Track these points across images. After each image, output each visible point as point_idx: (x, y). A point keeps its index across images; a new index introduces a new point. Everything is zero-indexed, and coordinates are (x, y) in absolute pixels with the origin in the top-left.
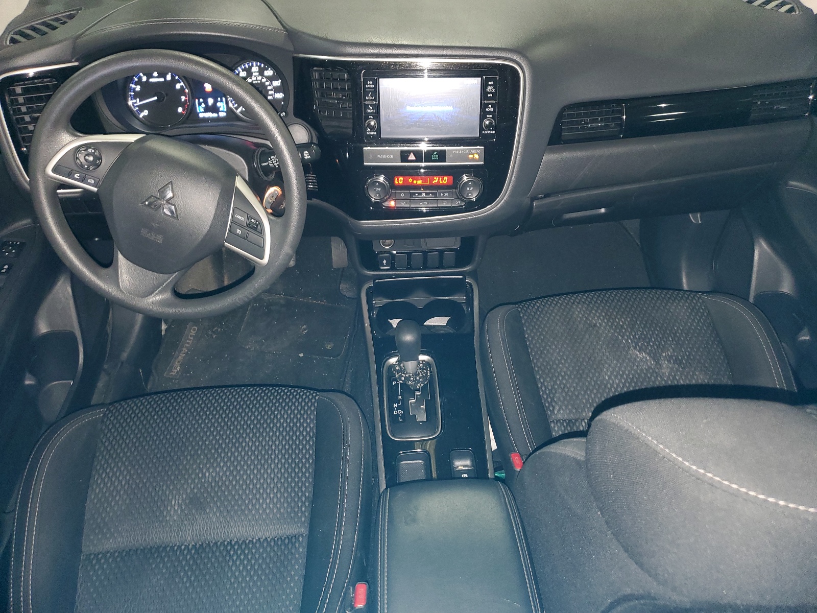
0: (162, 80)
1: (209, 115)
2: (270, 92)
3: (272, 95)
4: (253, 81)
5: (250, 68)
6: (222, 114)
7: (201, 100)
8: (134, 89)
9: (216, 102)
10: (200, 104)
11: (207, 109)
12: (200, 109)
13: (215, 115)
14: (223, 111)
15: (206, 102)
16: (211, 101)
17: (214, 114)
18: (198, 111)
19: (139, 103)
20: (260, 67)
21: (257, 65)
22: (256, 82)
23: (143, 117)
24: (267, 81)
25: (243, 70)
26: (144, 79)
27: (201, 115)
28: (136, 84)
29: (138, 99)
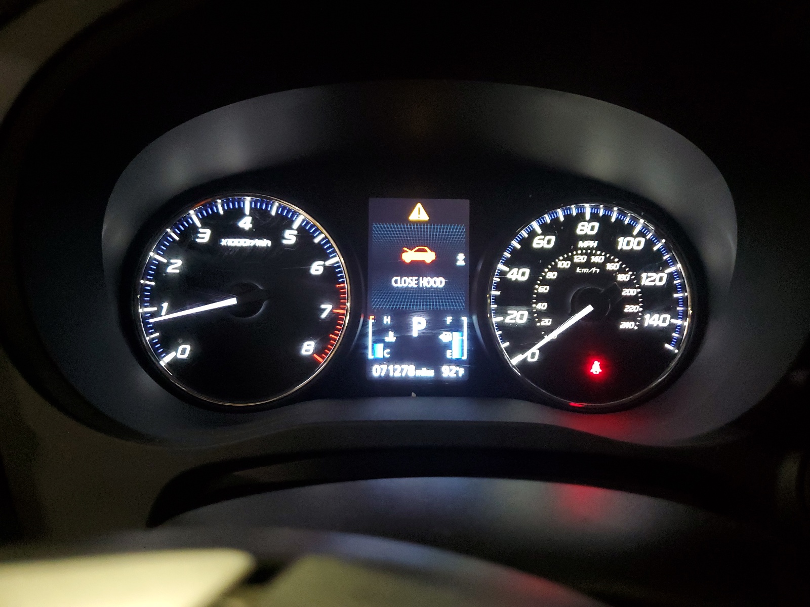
0: (265, 243)
1: (409, 371)
2: (629, 309)
3: (632, 317)
4: (574, 265)
5: (572, 221)
6: (450, 372)
7: (387, 320)
8: (161, 267)
9: (436, 325)
10: (380, 332)
11: (400, 353)
12: (377, 351)
13: (427, 373)
14: (458, 362)
15: (401, 326)
16: (418, 324)
17: (424, 369)
18: (370, 357)
19: (164, 317)
20: (604, 221)
21: (594, 217)
22: (586, 270)
23: (169, 365)
24: (621, 271)
25: (547, 229)
26: (205, 236)
27: (377, 371)
28: (172, 250)
29: (165, 305)
